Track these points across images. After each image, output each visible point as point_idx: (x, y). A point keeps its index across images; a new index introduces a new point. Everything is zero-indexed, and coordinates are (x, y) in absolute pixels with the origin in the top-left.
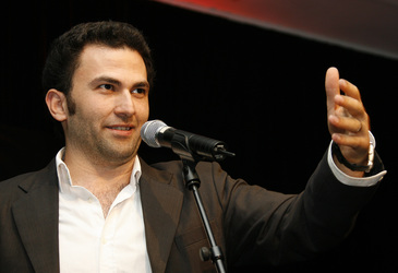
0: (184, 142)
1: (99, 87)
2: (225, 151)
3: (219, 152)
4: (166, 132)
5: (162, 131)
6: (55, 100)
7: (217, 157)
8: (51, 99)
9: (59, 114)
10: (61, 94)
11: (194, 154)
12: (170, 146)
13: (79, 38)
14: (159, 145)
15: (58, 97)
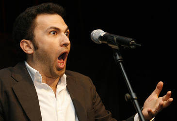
2: (135, 44)
3: (132, 44)
4: (104, 35)
5: (102, 35)
6: (25, 44)
7: (132, 47)
9: (29, 51)
10: (28, 41)
11: (119, 46)
12: (106, 43)
15: (27, 43)
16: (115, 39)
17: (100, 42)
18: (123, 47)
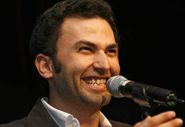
0: (142, 93)
1: (80, 49)
2: (175, 98)
3: (171, 100)
4: (127, 85)
5: (124, 84)
6: (43, 62)
7: (170, 103)
8: (39, 62)
9: (47, 74)
10: (47, 58)
11: (151, 102)
12: (130, 96)
13: (61, 13)
14: (122, 96)
15: (45, 60)
16: (144, 91)
17: (121, 94)
18: (157, 103)
